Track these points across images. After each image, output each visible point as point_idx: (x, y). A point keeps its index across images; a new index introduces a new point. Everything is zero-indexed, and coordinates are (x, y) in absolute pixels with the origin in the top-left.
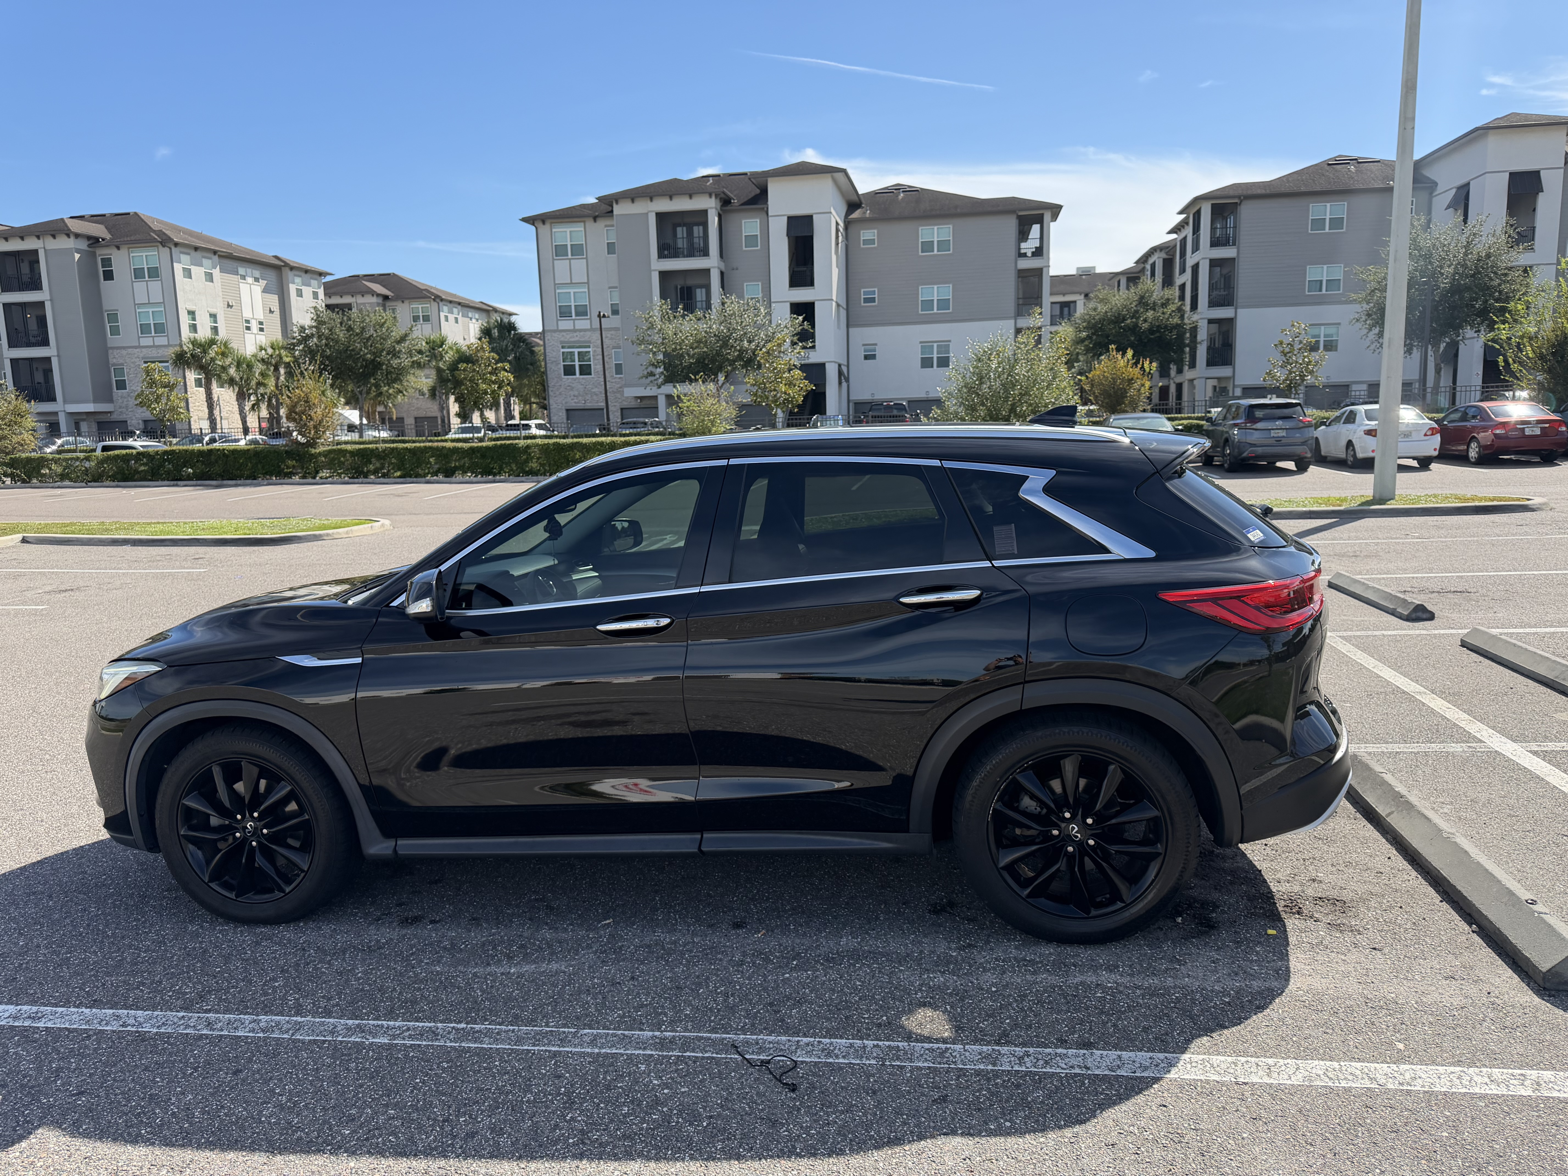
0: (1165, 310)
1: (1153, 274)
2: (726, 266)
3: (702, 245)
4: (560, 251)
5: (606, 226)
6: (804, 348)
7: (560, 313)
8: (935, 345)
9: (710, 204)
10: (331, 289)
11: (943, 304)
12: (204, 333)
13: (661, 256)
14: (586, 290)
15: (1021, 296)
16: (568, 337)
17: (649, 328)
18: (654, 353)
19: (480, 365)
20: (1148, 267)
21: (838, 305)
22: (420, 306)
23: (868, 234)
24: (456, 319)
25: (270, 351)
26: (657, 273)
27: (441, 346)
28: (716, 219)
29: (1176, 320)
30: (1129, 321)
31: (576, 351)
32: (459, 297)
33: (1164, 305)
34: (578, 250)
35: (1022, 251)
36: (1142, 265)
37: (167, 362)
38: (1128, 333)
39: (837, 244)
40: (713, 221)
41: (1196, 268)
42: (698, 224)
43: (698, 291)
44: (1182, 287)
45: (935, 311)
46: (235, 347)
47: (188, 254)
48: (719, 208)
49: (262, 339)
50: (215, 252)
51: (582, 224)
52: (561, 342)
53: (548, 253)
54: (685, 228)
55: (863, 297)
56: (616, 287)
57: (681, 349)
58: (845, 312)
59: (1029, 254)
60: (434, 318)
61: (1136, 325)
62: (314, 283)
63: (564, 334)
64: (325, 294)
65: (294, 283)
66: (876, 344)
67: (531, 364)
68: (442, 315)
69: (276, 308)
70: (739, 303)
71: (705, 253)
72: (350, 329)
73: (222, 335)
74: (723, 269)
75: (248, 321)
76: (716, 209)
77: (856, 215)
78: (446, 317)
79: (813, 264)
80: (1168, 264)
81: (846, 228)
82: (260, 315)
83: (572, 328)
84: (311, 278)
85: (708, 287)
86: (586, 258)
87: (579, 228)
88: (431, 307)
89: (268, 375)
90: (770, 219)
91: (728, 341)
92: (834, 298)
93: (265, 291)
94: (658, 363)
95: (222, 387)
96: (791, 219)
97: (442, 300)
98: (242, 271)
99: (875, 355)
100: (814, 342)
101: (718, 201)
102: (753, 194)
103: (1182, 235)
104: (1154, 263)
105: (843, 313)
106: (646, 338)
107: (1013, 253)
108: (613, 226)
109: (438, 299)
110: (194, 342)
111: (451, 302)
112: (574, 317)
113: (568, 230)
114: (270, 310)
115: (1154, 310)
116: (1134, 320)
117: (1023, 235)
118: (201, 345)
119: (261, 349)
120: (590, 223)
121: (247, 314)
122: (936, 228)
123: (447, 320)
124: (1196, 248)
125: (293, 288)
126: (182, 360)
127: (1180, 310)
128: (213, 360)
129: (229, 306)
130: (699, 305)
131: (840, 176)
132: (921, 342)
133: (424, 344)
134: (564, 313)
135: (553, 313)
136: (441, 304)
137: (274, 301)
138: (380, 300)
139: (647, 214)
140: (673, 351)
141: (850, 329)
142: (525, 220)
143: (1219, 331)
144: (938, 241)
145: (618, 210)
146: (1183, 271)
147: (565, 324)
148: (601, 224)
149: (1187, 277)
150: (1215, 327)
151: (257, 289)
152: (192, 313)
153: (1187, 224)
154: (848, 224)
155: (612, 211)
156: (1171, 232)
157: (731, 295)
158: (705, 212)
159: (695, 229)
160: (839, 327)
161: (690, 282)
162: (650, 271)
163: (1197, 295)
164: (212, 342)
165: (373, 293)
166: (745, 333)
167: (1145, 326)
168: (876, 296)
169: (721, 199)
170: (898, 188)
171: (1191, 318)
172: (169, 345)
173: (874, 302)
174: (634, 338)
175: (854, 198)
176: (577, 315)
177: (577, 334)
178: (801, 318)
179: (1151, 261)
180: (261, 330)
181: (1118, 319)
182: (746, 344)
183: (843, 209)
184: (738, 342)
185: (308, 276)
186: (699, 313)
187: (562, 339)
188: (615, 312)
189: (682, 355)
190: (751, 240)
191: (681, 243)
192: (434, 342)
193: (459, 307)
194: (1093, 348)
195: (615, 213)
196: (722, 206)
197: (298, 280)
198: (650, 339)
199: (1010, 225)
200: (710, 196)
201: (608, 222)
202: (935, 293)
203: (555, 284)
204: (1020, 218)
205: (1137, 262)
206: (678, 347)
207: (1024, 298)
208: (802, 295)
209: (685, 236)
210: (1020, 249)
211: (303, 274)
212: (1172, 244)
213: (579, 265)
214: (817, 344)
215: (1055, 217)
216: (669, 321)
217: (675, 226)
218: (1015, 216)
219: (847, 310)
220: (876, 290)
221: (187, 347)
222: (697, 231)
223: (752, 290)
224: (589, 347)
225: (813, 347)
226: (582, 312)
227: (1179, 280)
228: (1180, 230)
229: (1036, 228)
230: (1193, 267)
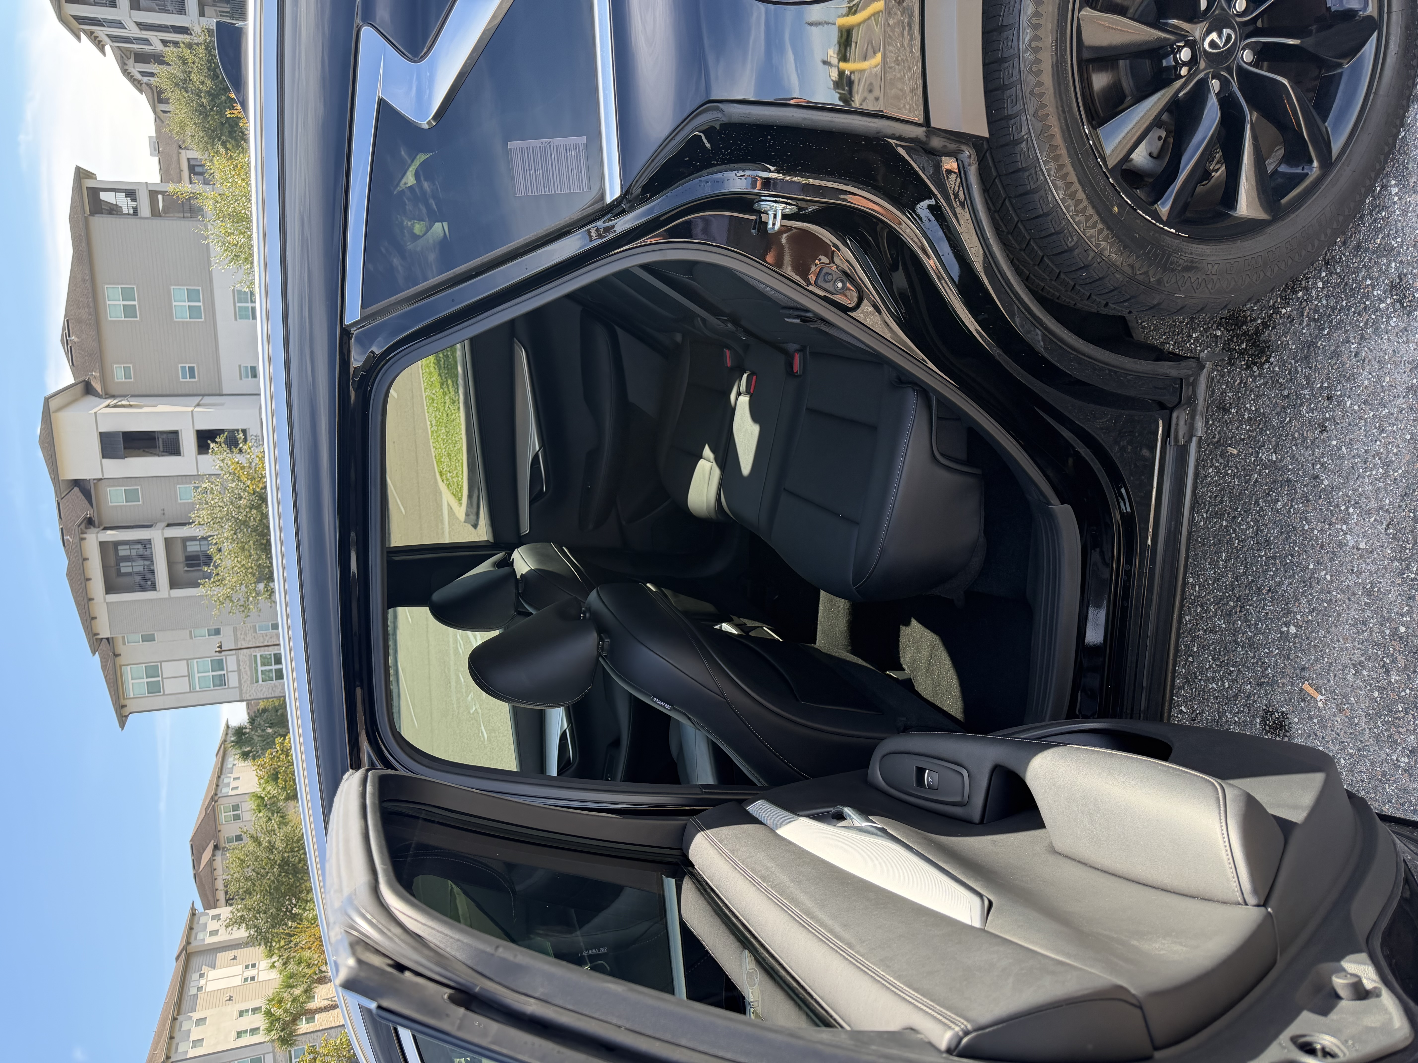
0: (190, 61)
1: (152, 75)
2: (161, 521)
3: (139, 546)
4: (154, 689)
5: (124, 644)
6: (245, 441)
7: (221, 685)
8: (238, 305)
9: (93, 539)
10: (210, 903)
11: (192, 295)
12: (260, 1021)
13: (153, 588)
14: (195, 661)
15: (182, 215)
16: (246, 677)
17: (231, 601)
18: (258, 594)
19: (279, 766)
20: (145, 79)
21: (198, 405)
22: (223, 814)
23: (118, 374)
24: (235, 779)
25: (275, 958)
26: (173, 591)
27: (263, 798)
28: (109, 532)
29: (201, 51)
30: (204, 100)
31: (260, 669)
32: (212, 777)
33: (185, 62)
34: (153, 671)
35: (131, 211)
36: (144, 85)
37: (290, 1051)
38: (218, 101)
39: (131, 406)
40: (111, 536)
41: (142, 26)
42: (116, 551)
43: (189, 549)
44: (165, 42)
45: (201, 304)
46: (272, 991)
47: (177, 1044)
48: (97, 530)
49: (264, 964)
50: (175, 1019)
51: (123, 668)
52: (252, 683)
53: (157, 701)
54: (122, 564)
55: (188, 379)
56: (190, 632)
57: (252, 568)
58: (205, 398)
59: (134, 204)
60: (235, 801)
61: (209, 93)
62: (203, 920)
63: (242, 682)
64: (216, 907)
65: (204, 940)
66: (240, 366)
67: (277, 711)
68: (231, 793)
69: (231, 954)
70: (199, 509)
71: (147, 542)
72: (248, 892)
73: (260, 1002)
74: (165, 524)
75: (246, 980)
76: (98, 533)
77: (97, 386)
78: (233, 789)
79: (154, 432)
80: (141, 58)
81: (113, 397)
82: (239, 969)
83: (236, 673)
84: (198, 923)
85: (185, 540)
86: (161, 662)
87: (128, 672)
88: (224, 804)
89: (300, 958)
90: (105, 477)
91: (240, 520)
92: (190, 409)
93: (214, 967)
94: (267, 591)
95: (314, 997)
96: (105, 454)
97: (216, 794)
98: (193, 991)
99: (251, 367)
100: (238, 431)
101: (88, 531)
102: (80, 494)
103: (106, 39)
104: (140, 72)
105: (207, 400)
106: (242, 603)
107: (132, 221)
108: (123, 638)
109: (214, 798)
110: (269, 1031)
111: (217, 786)
112: (225, 672)
113: (131, 682)
114: (234, 959)
115: (190, 72)
116: (203, 95)
117: (113, 210)
118: (272, 1024)
119: (273, 966)
120: (121, 660)
121: (238, 981)
122: (108, 303)
123: (237, 788)
124: (119, 24)
125: (209, 940)
126: (287, 1039)
127: (190, 46)
128: (286, 1011)
129: (230, 999)
130: (204, 548)
131: (53, 404)
132: (236, 319)
133: (261, 814)
134: (221, 682)
135: (220, 693)
136: (219, 795)
137: (223, 957)
138: (219, 853)
139: (107, 603)
140: (254, 575)
141: (225, 392)
142: (122, 725)
143: (213, 6)
144: (123, 300)
145: (105, 633)
146: (146, 41)
147: (233, 680)
148: (121, 648)
149: (155, 37)
150: (207, 9)
151: (212, 974)
152: (239, 1034)
153: (92, 33)
154: (109, 395)
155: (108, 639)
156: (103, 51)
157: (191, 518)
158: (103, 545)
159: (121, 553)
160: (222, 404)
161: (180, 557)
162: (170, 598)
163: (173, 27)
164: (269, 1013)
165: (212, 860)
166: (232, 503)
167: (208, 82)
168: (187, 366)
169: (86, 528)
170: (66, 342)
171: (199, 36)
172: (273, 1052)
173: (193, 367)
174: (243, 615)
175: (80, 388)
176: (223, 669)
177: (242, 668)
178: (212, 445)
179: (138, 76)
180: (254, 966)
181: (202, 112)
182: (243, 502)
183: (91, 399)
184: (241, 510)
185: (195, 926)
186: (213, 550)
187: (249, 683)
188: (217, 632)
189: (259, 566)
190: (131, 495)
191: (138, 567)
192: (258, 805)
193: (222, 777)
194: (236, 140)
195: (108, 636)
196: (94, 526)
197: (200, 936)
198: (242, 600)
199: (100, 223)
200: (84, 539)
201: (120, 642)
202: (181, 304)
203: (190, 692)
204: (93, 213)
205: (141, 91)
206: (250, 570)
207: (183, 212)
208: (188, 442)
209: (130, 564)
210: (129, 214)
211: (194, 932)
212: (118, 52)
213: (168, 669)
214: (240, 427)
215: (90, 175)
216: (223, 579)
217: (119, 574)
218: (91, 218)
219: (204, 395)
220: (180, 366)
221: (274, 1035)
222: (123, 551)
223: (186, 494)
224: (255, 656)
225: (244, 431)
226: (218, 665)
227: (159, 47)
228: (100, 42)
229: (104, 196)
230: (141, 29)
